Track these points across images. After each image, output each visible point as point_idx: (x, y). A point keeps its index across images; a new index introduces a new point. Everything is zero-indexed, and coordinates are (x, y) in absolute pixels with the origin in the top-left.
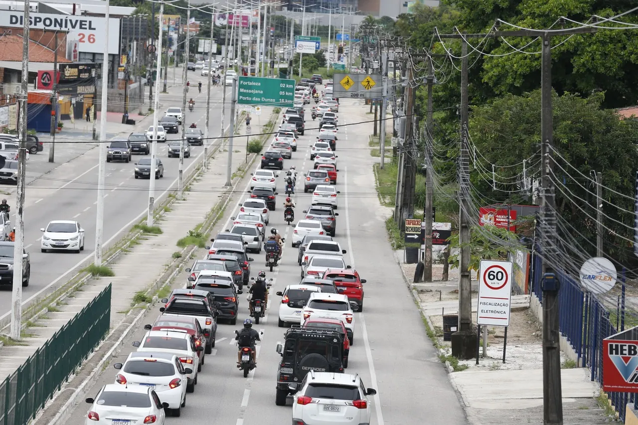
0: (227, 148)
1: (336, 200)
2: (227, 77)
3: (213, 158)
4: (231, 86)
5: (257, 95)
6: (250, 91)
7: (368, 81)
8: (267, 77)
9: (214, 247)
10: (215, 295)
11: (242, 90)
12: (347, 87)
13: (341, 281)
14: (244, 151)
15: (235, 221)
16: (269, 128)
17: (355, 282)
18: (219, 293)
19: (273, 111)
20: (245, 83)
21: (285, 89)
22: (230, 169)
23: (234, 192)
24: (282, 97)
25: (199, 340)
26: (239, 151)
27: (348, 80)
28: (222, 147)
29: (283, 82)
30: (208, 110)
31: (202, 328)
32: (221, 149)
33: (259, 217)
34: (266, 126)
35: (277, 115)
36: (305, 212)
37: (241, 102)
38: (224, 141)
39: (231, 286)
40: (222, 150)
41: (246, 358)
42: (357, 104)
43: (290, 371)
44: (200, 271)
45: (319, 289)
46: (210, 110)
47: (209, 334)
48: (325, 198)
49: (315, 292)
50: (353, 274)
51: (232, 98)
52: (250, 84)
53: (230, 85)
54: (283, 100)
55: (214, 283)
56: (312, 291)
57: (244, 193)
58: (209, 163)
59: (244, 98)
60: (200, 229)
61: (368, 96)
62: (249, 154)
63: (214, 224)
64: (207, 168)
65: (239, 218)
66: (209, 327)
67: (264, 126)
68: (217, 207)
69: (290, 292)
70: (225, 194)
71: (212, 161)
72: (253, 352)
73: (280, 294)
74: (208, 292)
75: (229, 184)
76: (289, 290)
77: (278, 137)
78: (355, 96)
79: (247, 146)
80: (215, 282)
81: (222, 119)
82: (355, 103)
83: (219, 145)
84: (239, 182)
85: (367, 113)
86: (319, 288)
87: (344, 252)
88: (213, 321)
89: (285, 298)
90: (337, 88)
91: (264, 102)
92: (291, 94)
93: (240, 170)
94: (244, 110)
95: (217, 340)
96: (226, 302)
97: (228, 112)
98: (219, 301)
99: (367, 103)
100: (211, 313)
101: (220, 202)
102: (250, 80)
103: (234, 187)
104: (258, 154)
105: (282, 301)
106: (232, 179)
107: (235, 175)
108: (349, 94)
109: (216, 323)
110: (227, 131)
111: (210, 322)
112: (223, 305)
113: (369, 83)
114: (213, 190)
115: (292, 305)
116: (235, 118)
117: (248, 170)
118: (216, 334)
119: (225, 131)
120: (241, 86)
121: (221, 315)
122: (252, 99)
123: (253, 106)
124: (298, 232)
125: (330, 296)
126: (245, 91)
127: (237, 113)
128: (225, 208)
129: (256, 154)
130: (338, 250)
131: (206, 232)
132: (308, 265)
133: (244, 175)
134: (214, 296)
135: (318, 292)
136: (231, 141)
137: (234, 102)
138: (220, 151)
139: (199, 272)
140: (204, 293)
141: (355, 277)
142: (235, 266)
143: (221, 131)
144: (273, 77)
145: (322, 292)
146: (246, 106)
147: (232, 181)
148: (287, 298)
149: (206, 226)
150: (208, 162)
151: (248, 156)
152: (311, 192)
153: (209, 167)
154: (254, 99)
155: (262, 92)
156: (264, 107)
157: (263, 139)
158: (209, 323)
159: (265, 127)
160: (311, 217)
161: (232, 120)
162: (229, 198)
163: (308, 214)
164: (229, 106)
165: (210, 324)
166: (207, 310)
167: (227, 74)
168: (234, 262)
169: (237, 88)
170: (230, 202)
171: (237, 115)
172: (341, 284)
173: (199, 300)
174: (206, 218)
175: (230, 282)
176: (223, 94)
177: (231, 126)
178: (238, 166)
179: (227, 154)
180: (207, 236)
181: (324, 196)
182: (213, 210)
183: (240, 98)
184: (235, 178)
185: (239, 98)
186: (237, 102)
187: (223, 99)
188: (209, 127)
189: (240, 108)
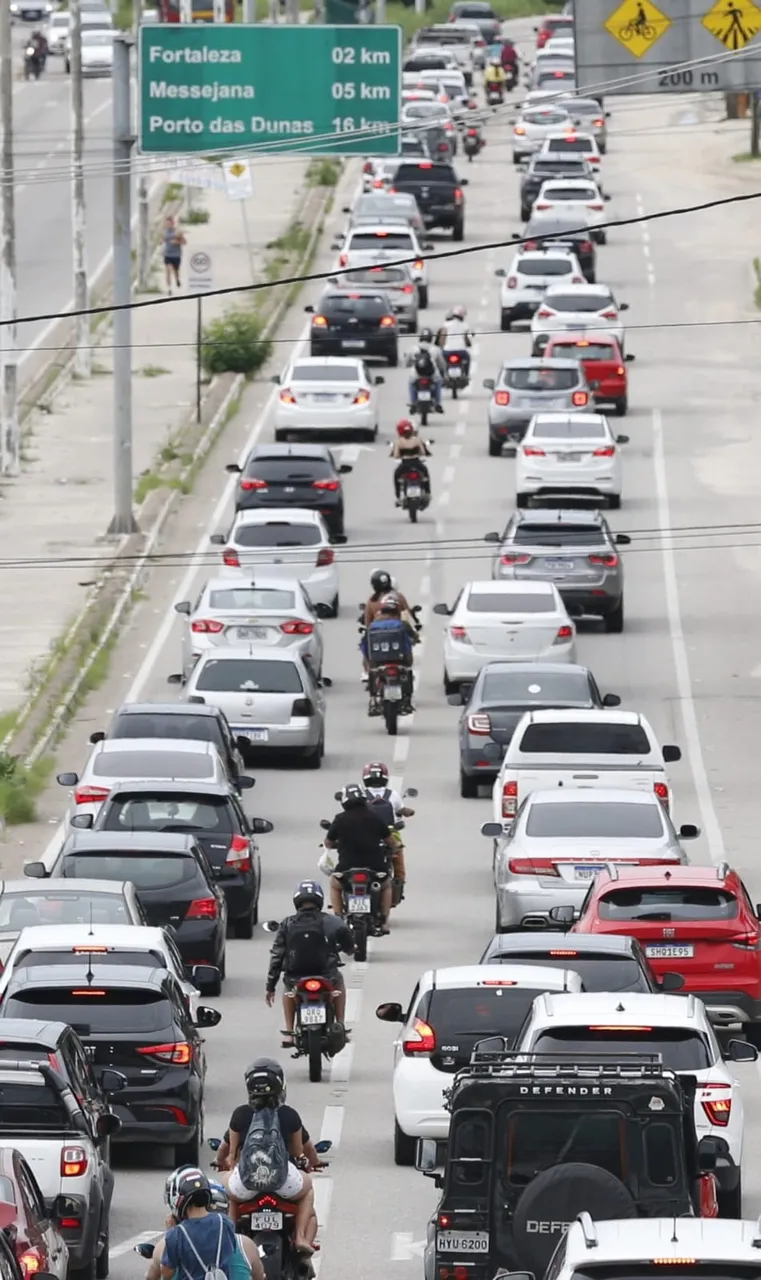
0: (108, 361)
1: (617, 468)
2: (85, 34)
3: (46, 409)
4: (105, 75)
5: (233, 109)
6: (196, 92)
7: (734, 13)
8: (268, 23)
9: (96, 772)
10: (93, 1037)
11: (158, 90)
12: (637, 45)
13: (665, 917)
14: (185, 367)
15: (196, 617)
16: (293, 256)
17: (731, 917)
18: (113, 1026)
19: (309, 175)
20: (171, 57)
21: (356, 73)
22: (124, 456)
23: (148, 557)
24: (343, 108)
25: (34, 1250)
26: (160, 371)
27: (642, 14)
28: (82, 354)
29: (342, 40)
30: (10, 189)
31: (45, 1195)
32: (81, 362)
33: (292, 594)
34: (278, 245)
35: (328, 190)
36: (493, 538)
37: (159, 143)
38: (93, 329)
39: (169, 991)
40: (84, 371)
41: (314, 1015)
42: (691, 119)
43: (477, 1242)
44: (20, 930)
45: (572, 978)
46: (18, 189)
47: (80, 1221)
48: (569, 466)
49: (553, 992)
50: (721, 885)
51: (115, 130)
52: (194, 57)
53: (99, 71)
54: (348, 121)
55: (86, 983)
56: (541, 992)
57: (197, 560)
58: (30, 433)
59: (172, 126)
60: (9, 738)
61: (736, 77)
62: (208, 382)
63: (70, 713)
64: (23, 458)
65: (212, 605)
66: (76, 1187)
67: (270, 246)
68: (77, 634)
69: (438, 1003)
70: (110, 568)
71: (44, 425)
72: (336, 993)
73: (392, 1013)
74: (60, 1027)
75: (124, 524)
76: (432, 994)
77: (345, 251)
78: (677, 82)
79: (199, 343)
80: (90, 976)
81: (75, 228)
82: (682, 114)
83: (71, 350)
84: (172, 512)
85: (737, 159)
86: (571, 975)
87: (671, 753)
88: (92, 1160)
89: (418, 1031)
90: (594, 52)
91: (264, 137)
92: (382, 92)
93: (173, 457)
94: (175, 178)
95: (117, 1244)
96: (151, 1066)
97: (103, 193)
98: (119, 1064)
99: (733, 113)
100: (81, 1120)
101: (91, 610)
102: (195, 39)
103: (152, 536)
104: (250, 378)
105: (406, 1044)
106: (140, 500)
107: (150, 481)
108: (651, 76)
109: (106, 1165)
110: (98, 282)
111: (83, 1165)
112: (133, 1081)
113: (736, 20)
114: (57, 556)
115: (449, 1061)
116: (135, 218)
117: (207, 453)
118: (112, 1219)
119: (90, 282)
120: (153, 72)
121: (127, 1131)
122: (207, 125)
123: (211, 159)
124: (467, 631)
125: (621, 1008)
126: (172, 92)
127: (143, 193)
128: (115, 634)
129: (240, 377)
130: (644, 748)
131: (37, 750)
132: (511, 836)
133: (193, 475)
134: (89, 1043)
135: (565, 990)
136: (125, 331)
137: (125, 144)
138: (75, 377)
139: (14, 935)
140: (47, 1030)
141: (730, 898)
142: (188, 876)
143: (74, 283)
144: (296, 21)
145: (584, 989)
146: (181, 159)
147: (138, 511)
148: (427, 1031)
149: (33, 724)
150: (25, 427)
151: (204, 389)
152: (512, 453)
153: (29, 453)
154: (219, 126)
155: (249, 92)
156: (266, 158)
157: (268, 305)
158: (76, 1169)
159: (273, 253)
160: (524, 556)
161: (122, 230)
162: (128, 588)
163: (511, 547)
164: (101, 164)
165: (80, 1173)
166: (63, 1108)
167: (86, 18)
168: (180, 862)
169: (135, 83)
170: (138, 607)
171: (145, 207)
172: (668, 930)
173: (22, 1063)
174: (30, 687)
175: (161, 974)
176: (73, 117)
177: (118, 256)
178: (161, 438)
179: (107, 386)
180: (42, 768)
181: (563, 456)
182: (60, 649)
183: (153, 126)
184: (150, 495)
185: (145, 124)
186: (139, 143)
187: (72, 136)
188: (18, 269)
189: (155, 171)
